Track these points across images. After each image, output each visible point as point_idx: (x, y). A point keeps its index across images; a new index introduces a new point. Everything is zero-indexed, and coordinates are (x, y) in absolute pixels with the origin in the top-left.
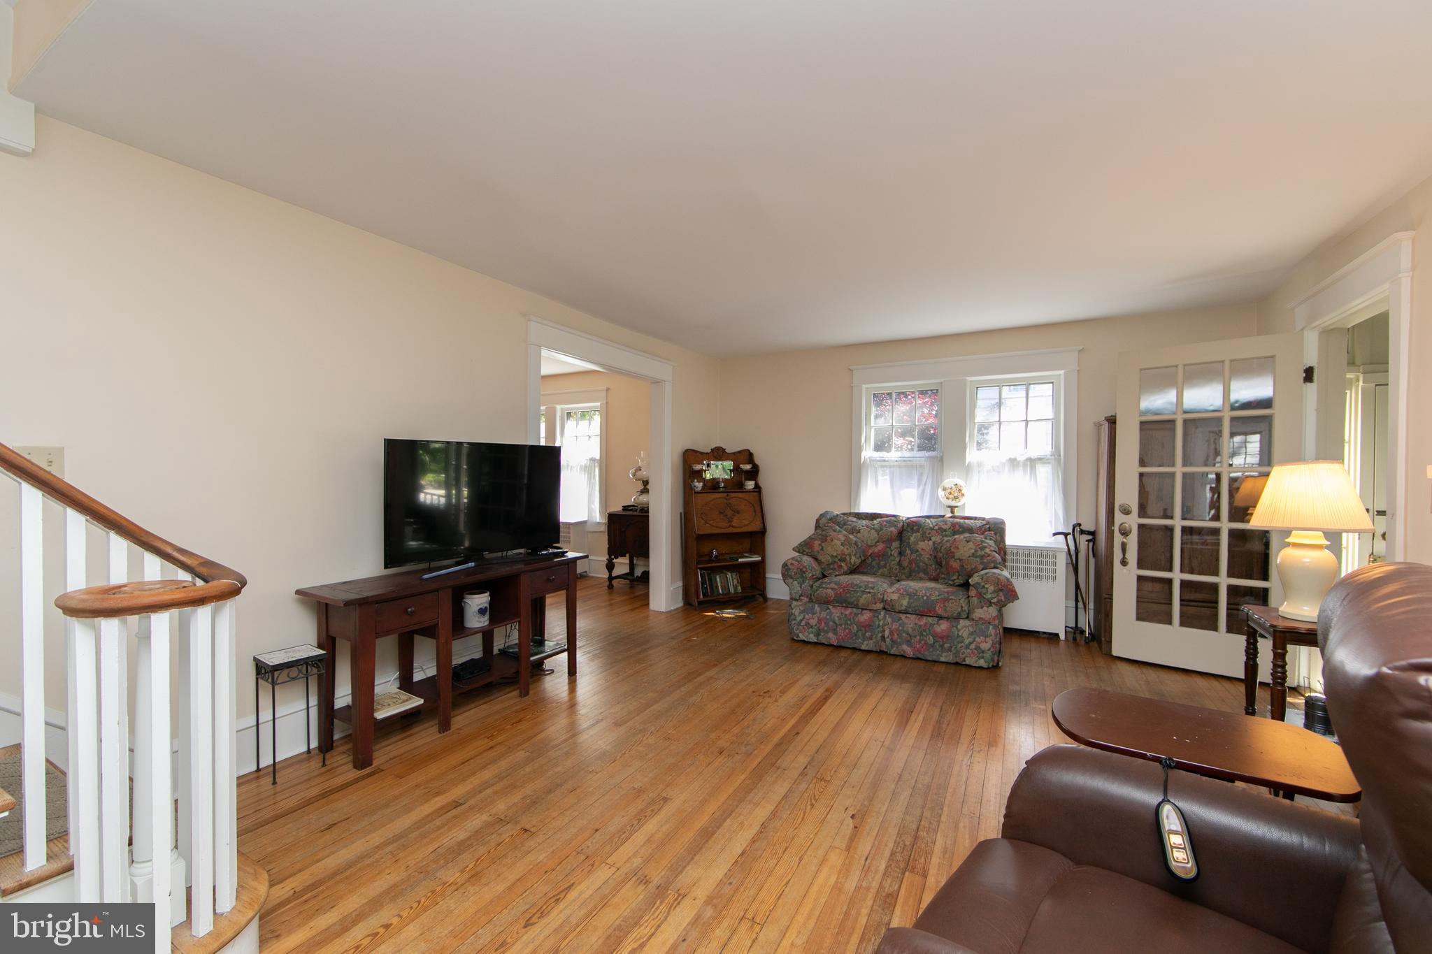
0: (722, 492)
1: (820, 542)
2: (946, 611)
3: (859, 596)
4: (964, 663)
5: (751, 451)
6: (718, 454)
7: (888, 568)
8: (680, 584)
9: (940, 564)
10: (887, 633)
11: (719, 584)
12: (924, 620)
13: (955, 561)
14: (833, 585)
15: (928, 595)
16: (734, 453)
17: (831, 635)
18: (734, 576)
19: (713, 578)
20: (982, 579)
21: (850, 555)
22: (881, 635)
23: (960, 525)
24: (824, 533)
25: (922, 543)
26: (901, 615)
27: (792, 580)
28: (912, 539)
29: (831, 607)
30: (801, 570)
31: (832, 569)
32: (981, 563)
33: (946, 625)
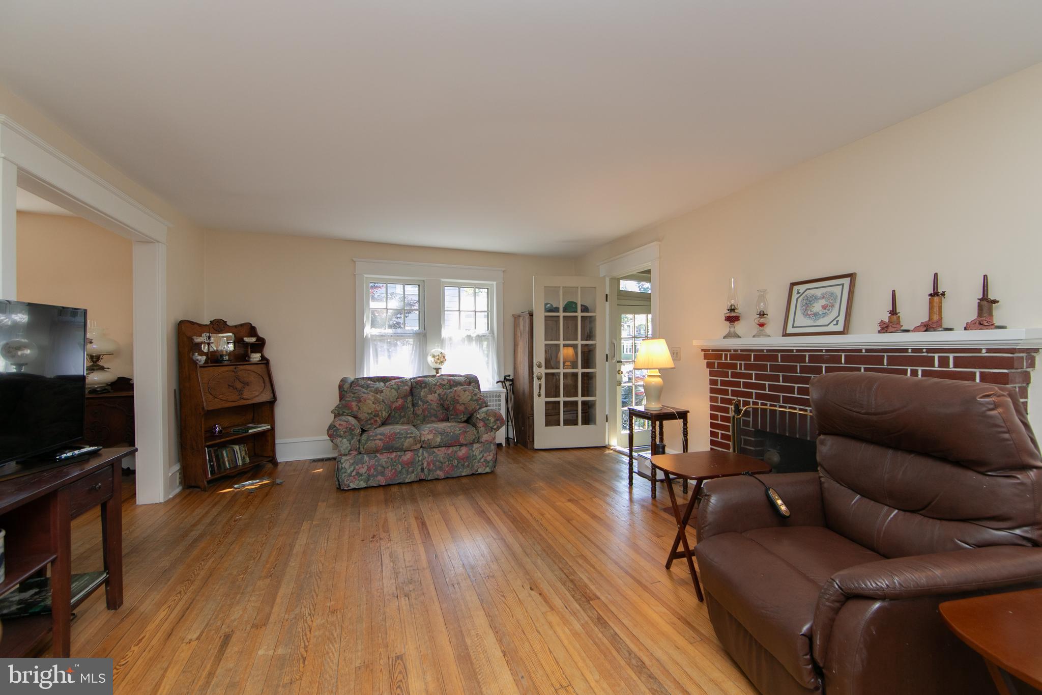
0: (227, 366)
1: (357, 403)
2: (466, 440)
3: (403, 441)
4: (477, 473)
5: (253, 325)
6: (218, 326)
7: (407, 417)
8: (177, 467)
9: (447, 409)
10: (425, 465)
11: (226, 459)
12: (451, 449)
13: (460, 405)
14: (379, 437)
15: (453, 431)
16: (236, 326)
17: (380, 477)
18: (242, 448)
19: (220, 454)
20: (486, 414)
21: (381, 410)
22: (420, 467)
23: (454, 381)
24: (356, 395)
25: (430, 395)
26: (434, 449)
27: (341, 439)
28: (422, 394)
29: (378, 455)
30: (350, 428)
31: (370, 425)
32: (478, 405)
33: (465, 450)
